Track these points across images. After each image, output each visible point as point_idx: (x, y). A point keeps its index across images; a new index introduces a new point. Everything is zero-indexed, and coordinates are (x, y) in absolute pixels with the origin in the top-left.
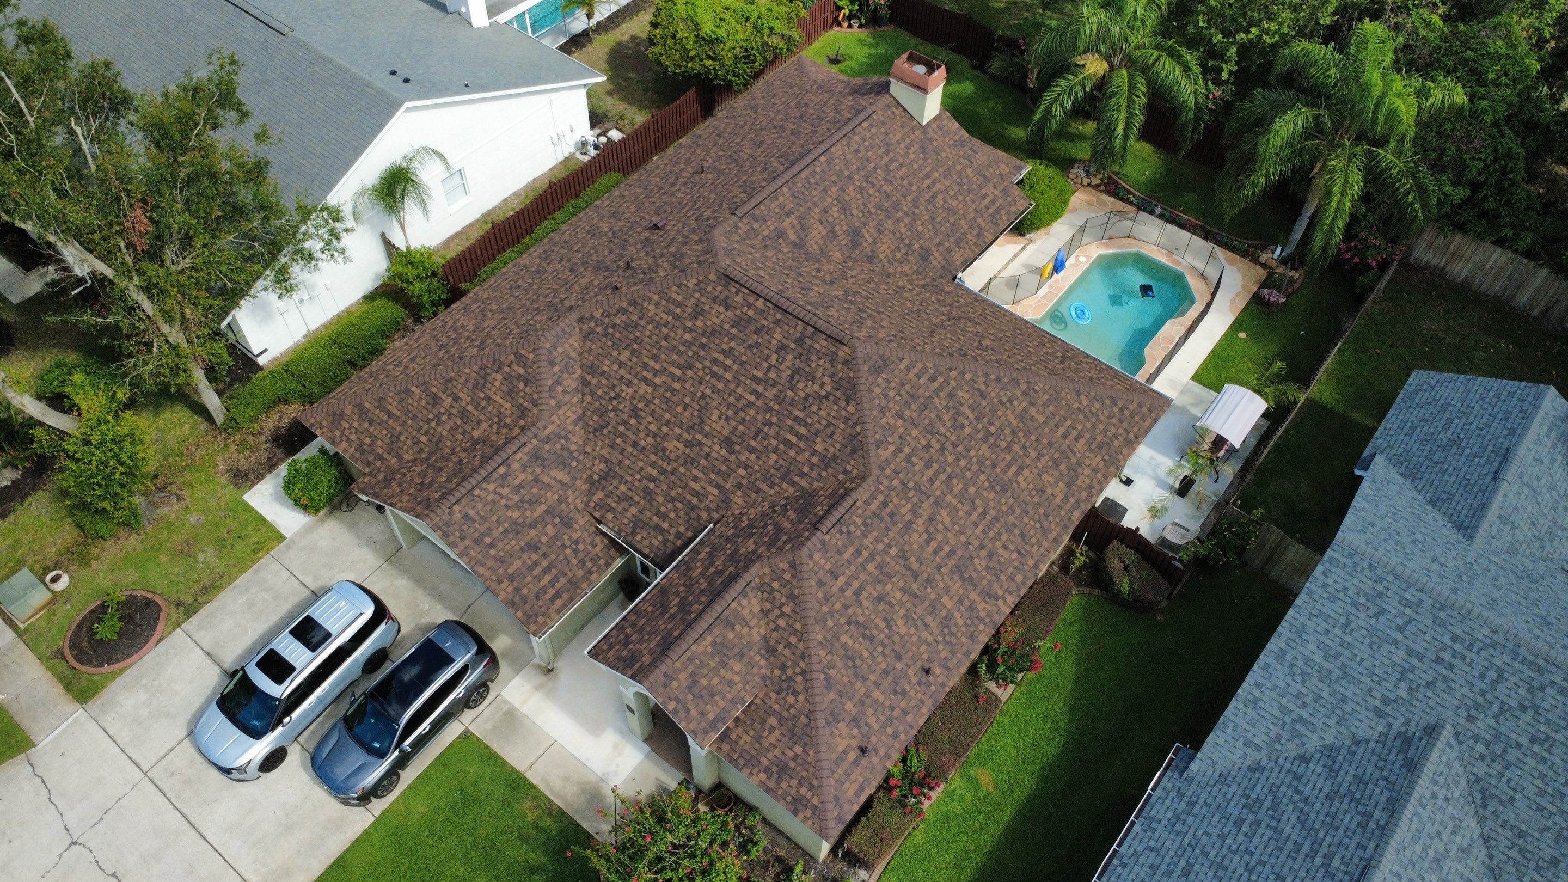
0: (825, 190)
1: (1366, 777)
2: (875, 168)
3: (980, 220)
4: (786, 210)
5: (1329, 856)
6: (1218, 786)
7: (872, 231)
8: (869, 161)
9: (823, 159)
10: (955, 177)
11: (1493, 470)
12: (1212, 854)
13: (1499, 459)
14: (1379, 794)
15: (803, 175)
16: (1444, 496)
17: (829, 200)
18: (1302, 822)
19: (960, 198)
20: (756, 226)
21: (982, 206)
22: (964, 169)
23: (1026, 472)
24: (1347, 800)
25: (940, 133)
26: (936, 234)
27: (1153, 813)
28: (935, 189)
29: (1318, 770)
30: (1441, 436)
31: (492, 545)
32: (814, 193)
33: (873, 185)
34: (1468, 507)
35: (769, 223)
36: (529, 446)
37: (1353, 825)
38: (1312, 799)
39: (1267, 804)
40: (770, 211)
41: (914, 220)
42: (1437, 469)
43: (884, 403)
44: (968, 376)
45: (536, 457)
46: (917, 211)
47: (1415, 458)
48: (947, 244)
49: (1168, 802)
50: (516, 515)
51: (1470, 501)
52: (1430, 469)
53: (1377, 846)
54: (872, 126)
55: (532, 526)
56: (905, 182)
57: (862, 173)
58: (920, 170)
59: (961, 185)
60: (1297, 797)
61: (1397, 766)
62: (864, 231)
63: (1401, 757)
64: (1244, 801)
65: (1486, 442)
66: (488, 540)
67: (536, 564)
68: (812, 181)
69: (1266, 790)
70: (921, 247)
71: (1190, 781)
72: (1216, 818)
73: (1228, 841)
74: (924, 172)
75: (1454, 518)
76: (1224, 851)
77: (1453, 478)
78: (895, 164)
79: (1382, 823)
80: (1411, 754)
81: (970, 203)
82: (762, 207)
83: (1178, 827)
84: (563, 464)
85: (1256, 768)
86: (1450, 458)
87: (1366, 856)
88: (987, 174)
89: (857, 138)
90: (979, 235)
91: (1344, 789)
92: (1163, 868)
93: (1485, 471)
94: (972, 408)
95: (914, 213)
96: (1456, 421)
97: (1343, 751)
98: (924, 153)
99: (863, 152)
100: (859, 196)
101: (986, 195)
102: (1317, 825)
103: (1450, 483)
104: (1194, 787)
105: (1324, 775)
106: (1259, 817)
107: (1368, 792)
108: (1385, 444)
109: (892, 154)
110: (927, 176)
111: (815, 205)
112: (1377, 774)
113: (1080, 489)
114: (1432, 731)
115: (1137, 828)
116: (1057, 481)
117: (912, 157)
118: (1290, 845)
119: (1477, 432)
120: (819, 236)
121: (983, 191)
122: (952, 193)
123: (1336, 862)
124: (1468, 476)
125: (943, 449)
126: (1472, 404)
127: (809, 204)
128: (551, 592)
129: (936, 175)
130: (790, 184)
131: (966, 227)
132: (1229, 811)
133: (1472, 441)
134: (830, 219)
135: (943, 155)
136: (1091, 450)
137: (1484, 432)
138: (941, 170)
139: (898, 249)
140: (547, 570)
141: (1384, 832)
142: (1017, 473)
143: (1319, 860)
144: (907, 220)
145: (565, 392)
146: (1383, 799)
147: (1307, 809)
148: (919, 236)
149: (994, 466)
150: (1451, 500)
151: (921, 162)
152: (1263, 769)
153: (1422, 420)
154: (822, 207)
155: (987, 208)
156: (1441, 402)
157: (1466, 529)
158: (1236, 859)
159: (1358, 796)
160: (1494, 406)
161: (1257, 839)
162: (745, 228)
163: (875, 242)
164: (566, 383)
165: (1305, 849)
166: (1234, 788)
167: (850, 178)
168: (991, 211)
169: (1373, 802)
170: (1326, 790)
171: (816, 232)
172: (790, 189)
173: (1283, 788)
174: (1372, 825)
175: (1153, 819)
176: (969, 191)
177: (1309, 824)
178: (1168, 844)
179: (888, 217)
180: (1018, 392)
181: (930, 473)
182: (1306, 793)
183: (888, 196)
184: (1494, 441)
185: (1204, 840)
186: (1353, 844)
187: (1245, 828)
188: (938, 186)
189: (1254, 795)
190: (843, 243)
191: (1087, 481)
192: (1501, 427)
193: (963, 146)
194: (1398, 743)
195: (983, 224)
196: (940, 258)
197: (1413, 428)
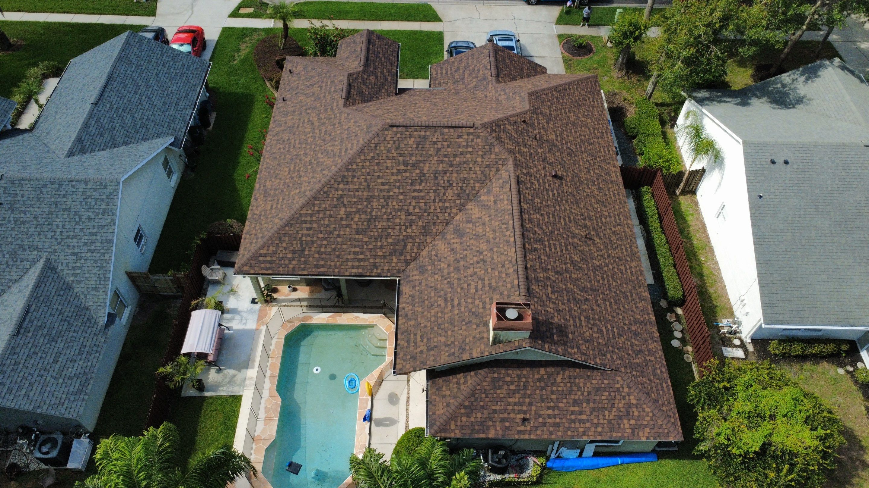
0: (494, 231)
1: (99, 136)
2: (486, 271)
3: (413, 323)
4: (498, 202)
5: (111, 107)
6: (160, 132)
7: (455, 245)
8: (492, 269)
9: (512, 239)
10: (446, 325)
11: (30, 315)
12: (156, 109)
13: (24, 325)
14: (93, 130)
15: (511, 222)
16: (62, 293)
17: (487, 230)
18: (123, 120)
19: (433, 319)
20: (501, 181)
21: (419, 332)
22: (446, 337)
23: (286, 173)
24: (106, 128)
25: (478, 336)
26: (427, 285)
27: (183, 123)
28: (449, 304)
29: (119, 139)
30: (62, 345)
31: (468, 59)
32: (497, 223)
33: (478, 263)
34: (48, 284)
35: (498, 189)
36: (490, 77)
37: (103, 118)
38: (120, 128)
39: (138, 126)
40: (504, 193)
41: (442, 277)
42: (66, 314)
43: (358, 124)
44: (333, 167)
45: (485, 78)
46: (446, 282)
47: (79, 324)
48: (417, 288)
49: (179, 127)
50: (471, 68)
51: (46, 289)
52: (70, 315)
53: (93, 110)
54: (513, 287)
55: (463, 72)
56: (466, 286)
57: (489, 259)
58: (466, 302)
59: (439, 325)
60: (127, 128)
61: (86, 141)
62: (459, 241)
63: (84, 144)
64: (148, 127)
65: (32, 340)
66: (470, 58)
67: (451, 70)
68: (504, 226)
69: (140, 131)
70: (427, 270)
71: (171, 135)
72: (157, 121)
73: (151, 113)
74: (463, 304)
75: (56, 276)
76: (152, 110)
77: (56, 307)
78: (480, 287)
79: (91, 120)
80: (80, 145)
81: (426, 323)
82: (508, 189)
83: (172, 118)
84: (475, 87)
85: (145, 139)
86: (56, 326)
87: (97, 108)
88: (432, 353)
89: (511, 270)
90: (407, 316)
91: (108, 132)
92: (174, 105)
93: (35, 313)
94: (323, 162)
95: (446, 279)
96: (51, 361)
97: (109, 146)
98: (474, 313)
99: (500, 269)
100: (478, 249)
101: (422, 341)
102: (117, 118)
103: (57, 304)
104: (170, 132)
105: (116, 138)
106: (140, 122)
107: (97, 130)
108: (99, 337)
109: (487, 288)
110: (459, 304)
111: (490, 220)
112: (94, 138)
113: (260, 194)
114: (71, 154)
115: (188, 118)
116: (272, 185)
117: (477, 302)
118: (127, 112)
119: (37, 350)
120: (473, 213)
121: (425, 340)
122: (440, 315)
123: (108, 106)
124: (46, 309)
125: (324, 141)
126: (39, 379)
127: (493, 217)
128: (439, 72)
129: (456, 312)
130: (511, 211)
131: (416, 309)
132: (153, 124)
133: (41, 341)
134: (477, 224)
135: (464, 327)
136: (264, 210)
137: (32, 350)
138: (456, 317)
139: (436, 256)
140: (447, 73)
141: (90, 116)
142: (290, 170)
143: (115, 106)
144: (446, 271)
145: (500, 95)
146: (91, 128)
147: (122, 124)
148: (433, 273)
149: (301, 160)
150: (57, 290)
151: (470, 306)
152: (142, 139)
153: (75, 361)
154: (487, 223)
155: (415, 335)
156: (61, 381)
157: (49, 268)
158: (147, 107)
159: (102, 130)
160: (23, 377)
161: (140, 113)
162: (503, 175)
163: (449, 243)
164: (503, 96)
165: (120, 110)
166: (153, 132)
167: (492, 249)
168: (412, 336)
169: (96, 127)
170: (115, 131)
171: (477, 211)
172: (508, 210)
173: (133, 131)
174: (95, 119)
175: (182, 121)
176: (432, 329)
177: (121, 118)
178: (174, 112)
179: (455, 260)
180: (308, 188)
181: (323, 131)
182: (123, 130)
183: (466, 268)
184: (27, 341)
185: (160, 114)
186: (102, 112)
187: (146, 117)
188: (449, 308)
189: (144, 129)
190: (461, 225)
191: (259, 200)
192: (21, 354)
193: (460, 348)
194: (86, 150)
195: (410, 323)
196: (414, 278)
197: (80, 353)
